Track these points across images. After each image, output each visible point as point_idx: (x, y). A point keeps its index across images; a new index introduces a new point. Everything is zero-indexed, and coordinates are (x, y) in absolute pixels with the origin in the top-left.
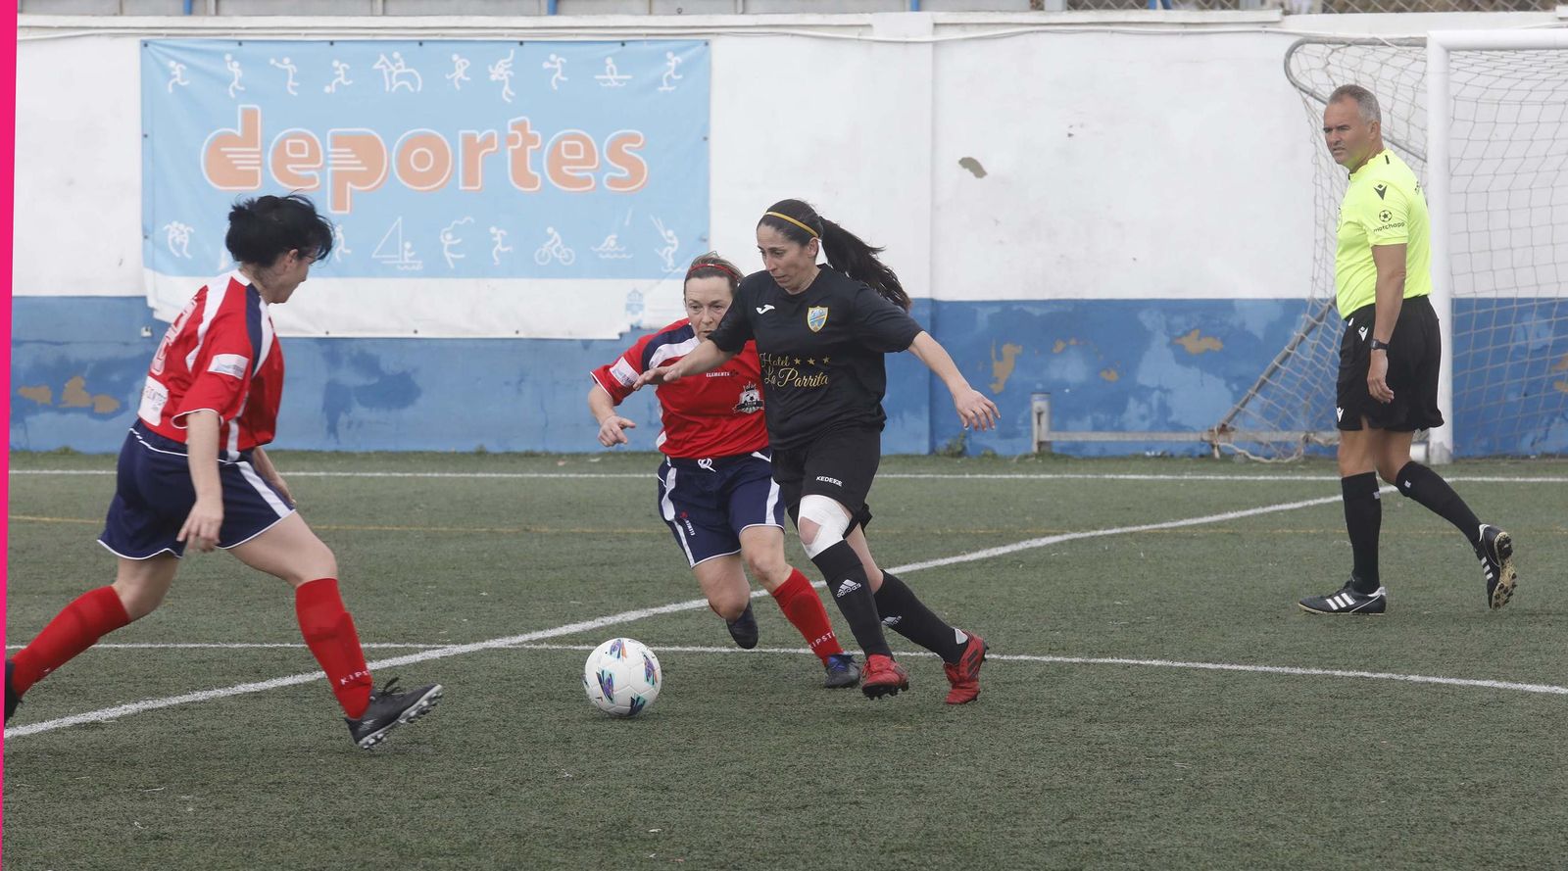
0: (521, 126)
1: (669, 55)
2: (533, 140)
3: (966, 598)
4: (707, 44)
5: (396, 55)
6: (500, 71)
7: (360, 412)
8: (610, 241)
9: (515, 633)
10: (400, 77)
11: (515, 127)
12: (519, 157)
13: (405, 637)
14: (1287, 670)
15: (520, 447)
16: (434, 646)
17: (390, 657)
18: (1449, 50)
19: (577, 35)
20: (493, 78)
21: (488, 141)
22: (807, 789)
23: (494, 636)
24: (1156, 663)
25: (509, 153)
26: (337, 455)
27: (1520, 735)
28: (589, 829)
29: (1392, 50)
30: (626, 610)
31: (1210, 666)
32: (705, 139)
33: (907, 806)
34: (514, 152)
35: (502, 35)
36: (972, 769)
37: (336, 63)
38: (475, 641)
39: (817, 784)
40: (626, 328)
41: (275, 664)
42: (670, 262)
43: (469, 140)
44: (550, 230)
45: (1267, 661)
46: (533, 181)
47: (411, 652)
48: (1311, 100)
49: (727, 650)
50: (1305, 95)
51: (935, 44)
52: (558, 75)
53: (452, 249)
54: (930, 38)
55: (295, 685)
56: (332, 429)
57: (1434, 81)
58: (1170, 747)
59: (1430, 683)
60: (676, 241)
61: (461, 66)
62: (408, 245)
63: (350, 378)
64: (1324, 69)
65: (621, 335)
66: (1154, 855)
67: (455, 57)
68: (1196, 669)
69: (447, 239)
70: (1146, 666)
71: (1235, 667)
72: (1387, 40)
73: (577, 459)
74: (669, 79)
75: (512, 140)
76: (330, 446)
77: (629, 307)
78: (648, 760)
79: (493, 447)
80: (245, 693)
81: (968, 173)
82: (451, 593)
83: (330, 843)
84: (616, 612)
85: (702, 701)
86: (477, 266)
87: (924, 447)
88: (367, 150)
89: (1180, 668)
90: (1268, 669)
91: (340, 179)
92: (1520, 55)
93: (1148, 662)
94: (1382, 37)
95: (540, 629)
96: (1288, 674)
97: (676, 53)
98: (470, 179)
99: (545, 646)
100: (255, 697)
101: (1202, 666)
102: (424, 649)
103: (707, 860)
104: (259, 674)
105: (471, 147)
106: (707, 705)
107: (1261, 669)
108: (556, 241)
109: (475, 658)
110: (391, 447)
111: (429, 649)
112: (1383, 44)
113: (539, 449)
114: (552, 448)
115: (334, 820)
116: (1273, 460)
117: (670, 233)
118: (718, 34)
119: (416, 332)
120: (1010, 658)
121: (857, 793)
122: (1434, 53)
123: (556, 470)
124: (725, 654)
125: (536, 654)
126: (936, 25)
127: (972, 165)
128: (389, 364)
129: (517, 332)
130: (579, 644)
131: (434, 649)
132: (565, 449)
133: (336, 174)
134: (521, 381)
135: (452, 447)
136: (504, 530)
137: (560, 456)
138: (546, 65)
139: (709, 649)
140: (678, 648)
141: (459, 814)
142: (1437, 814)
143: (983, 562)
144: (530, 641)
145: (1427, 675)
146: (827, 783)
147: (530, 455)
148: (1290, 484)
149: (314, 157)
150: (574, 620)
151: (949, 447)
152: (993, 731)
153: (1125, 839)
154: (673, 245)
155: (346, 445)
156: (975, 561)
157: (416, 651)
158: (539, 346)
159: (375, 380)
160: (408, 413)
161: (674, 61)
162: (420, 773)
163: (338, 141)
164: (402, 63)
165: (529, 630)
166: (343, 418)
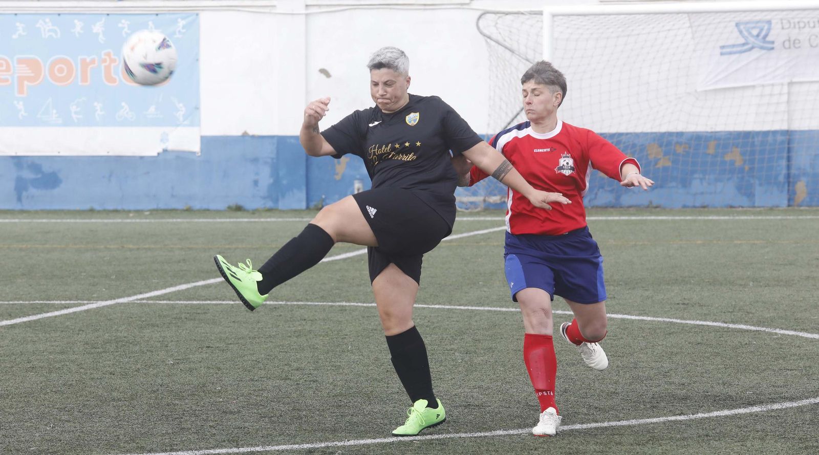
0: (108, 54)
1: (179, 20)
2: (114, 61)
3: (340, 277)
4: (197, 15)
5: (47, 20)
6: (98, 28)
7: (33, 191)
8: (152, 109)
9: (129, 296)
10: (50, 31)
11: (105, 54)
12: (108, 68)
13: (77, 298)
14: (498, 309)
15: (110, 207)
16: (92, 302)
17: (71, 307)
18: (554, 16)
19: (135, 11)
20: (95, 31)
21: (93, 61)
22: (286, 368)
23: (119, 297)
24: (437, 306)
25: (103, 68)
26: (22, 212)
27: (614, 338)
28: (187, 387)
29: (527, 17)
30: (180, 284)
31: (462, 307)
32: (197, 60)
33: (335, 375)
34: (106, 67)
35: (98, 11)
36: (361, 357)
37: (18, 24)
38: (111, 300)
39: (290, 365)
40: (160, 150)
41: (17, 311)
42: (181, 119)
43: (83, 61)
44: (123, 104)
45: (488, 305)
46: (114, 81)
47: (80, 305)
48: (489, 40)
49: (232, 303)
50: (486, 38)
51: (307, 15)
52: (126, 30)
53: (76, 113)
54: (304, 12)
55: (29, 321)
56: (19, 199)
57: (546, 32)
58: (452, 346)
59: (567, 314)
60: (184, 109)
61: (78, 25)
62: (55, 111)
63: (27, 175)
64: (495, 26)
65: (159, 154)
66: (457, 397)
67: (76, 21)
68: (456, 309)
69: (73, 108)
70: (433, 308)
71: (474, 308)
72: (526, 12)
73: (139, 212)
74: (179, 31)
75: (105, 61)
76: (18, 207)
77: (162, 140)
78: (207, 355)
79: (97, 207)
80: (6, 325)
81: (323, 76)
82: (94, 277)
83: (65, 396)
84: (176, 285)
85: (226, 327)
86: (88, 121)
87: (303, 205)
88: (34, 65)
89: (449, 309)
90: (489, 308)
91: (21, 80)
92: (587, 18)
93: (433, 306)
94: (522, 10)
95: (141, 293)
96: (500, 311)
97: (183, 19)
98: (84, 79)
99: (145, 301)
100: (12, 327)
101: (458, 307)
102: (88, 304)
103: (247, 402)
104: (11, 316)
105: (85, 65)
106: (229, 329)
107: (487, 308)
108: (126, 110)
109: (113, 308)
110: (48, 207)
111: (90, 303)
112: (522, 14)
113: (119, 208)
114: (126, 208)
115: (64, 385)
116: (470, 210)
117: (181, 105)
118: (203, 10)
119: (59, 153)
120: (368, 305)
121: (310, 370)
122: (546, 18)
123: (128, 218)
124: (232, 304)
125: (142, 305)
126: (307, 6)
127: (324, 72)
128: (46, 168)
129: (108, 152)
130: (161, 300)
131: (92, 303)
132: (132, 207)
133: (19, 78)
134: (110, 176)
135: (78, 207)
136: (112, 247)
137: (129, 211)
138: (120, 25)
139: (224, 302)
140: (209, 302)
141: (123, 381)
142: (585, 376)
143: (345, 260)
144: (137, 300)
145: (565, 310)
146: (295, 365)
147: (116, 211)
148: (479, 222)
149: (8, 70)
150: (156, 289)
151: (316, 206)
152: (367, 340)
153: (441, 389)
154: (182, 111)
155: (26, 207)
156: (340, 260)
157: (84, 304)
158: (119, 159)
159: (39, 176)
160: (56, 191)
161: (181, 23)
162: (99, 362)
163: (20, 61)
164: (50, 24)
165: (135, 294)
166: (24, 194)
